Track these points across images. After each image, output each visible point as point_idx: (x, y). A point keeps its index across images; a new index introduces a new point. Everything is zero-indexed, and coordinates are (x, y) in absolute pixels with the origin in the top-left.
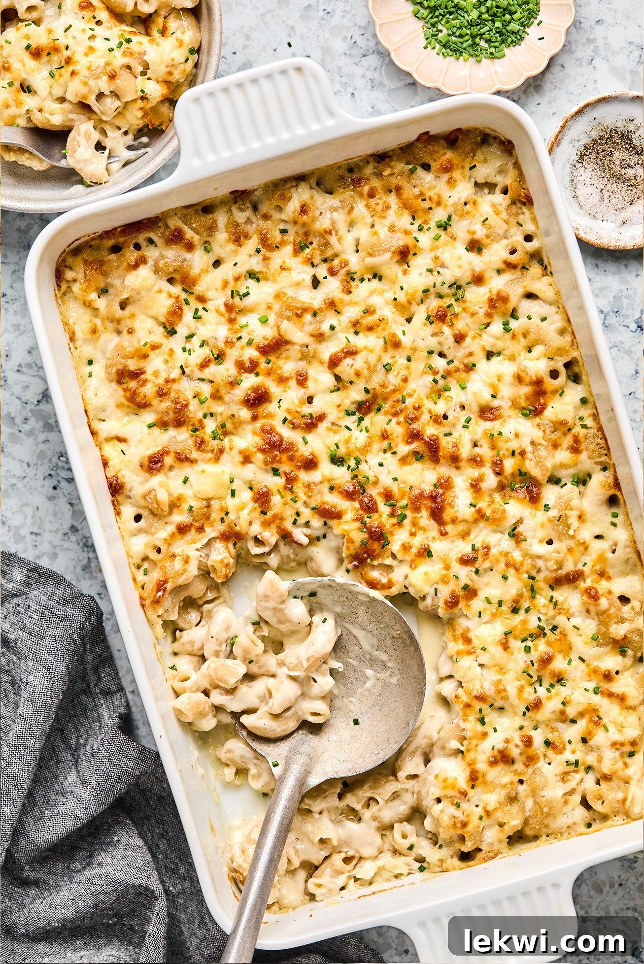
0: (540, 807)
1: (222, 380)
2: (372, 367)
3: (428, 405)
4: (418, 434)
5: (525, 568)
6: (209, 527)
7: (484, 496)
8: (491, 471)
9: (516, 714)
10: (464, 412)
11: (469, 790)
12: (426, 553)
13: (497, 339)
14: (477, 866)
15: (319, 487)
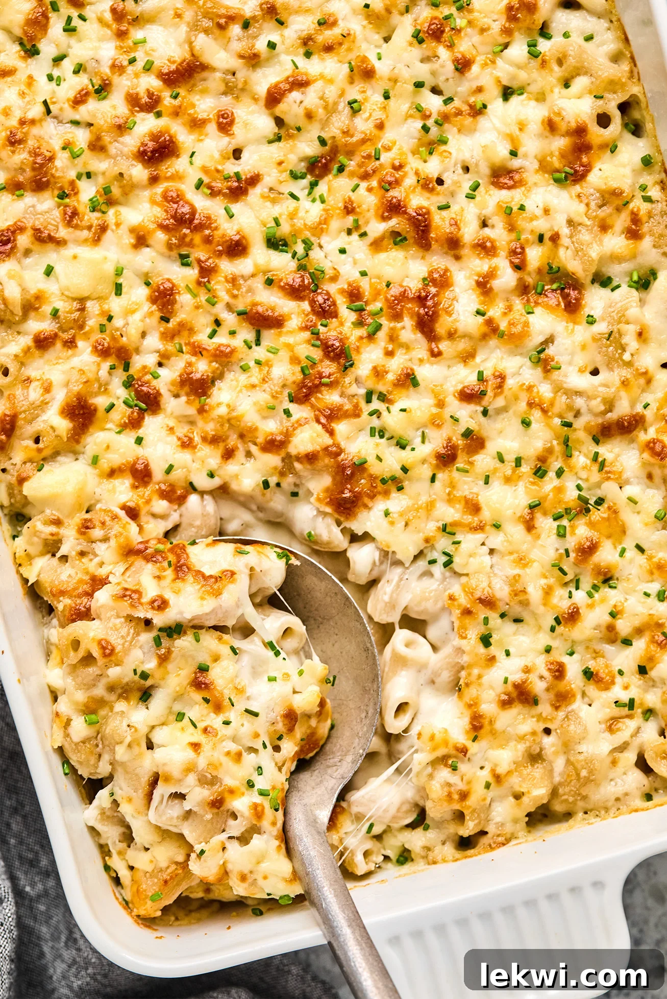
0: (575, 769)
1: (106, 121)
2: (330, 106)
3: (414, 163)
4: (399, 205)
5: (557, 409)
6: (84, 340)
7: (497, 300)
8: (507, 263)
9: (540, 628)
10: (467, 176)
11: (469, 744)
12: (409, 380)
13: (519, 67)
14: (479, 857)
15: (249, 282)
